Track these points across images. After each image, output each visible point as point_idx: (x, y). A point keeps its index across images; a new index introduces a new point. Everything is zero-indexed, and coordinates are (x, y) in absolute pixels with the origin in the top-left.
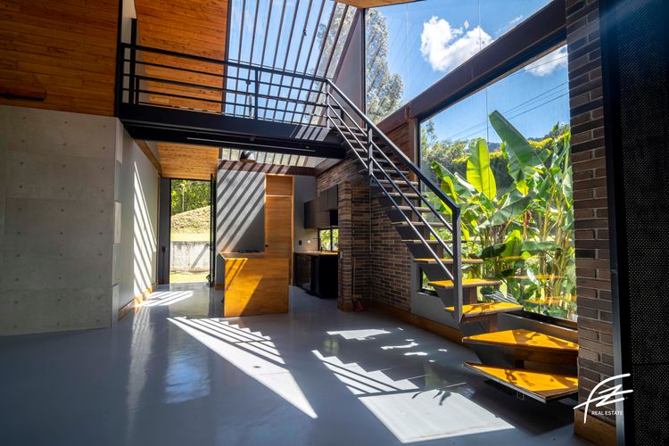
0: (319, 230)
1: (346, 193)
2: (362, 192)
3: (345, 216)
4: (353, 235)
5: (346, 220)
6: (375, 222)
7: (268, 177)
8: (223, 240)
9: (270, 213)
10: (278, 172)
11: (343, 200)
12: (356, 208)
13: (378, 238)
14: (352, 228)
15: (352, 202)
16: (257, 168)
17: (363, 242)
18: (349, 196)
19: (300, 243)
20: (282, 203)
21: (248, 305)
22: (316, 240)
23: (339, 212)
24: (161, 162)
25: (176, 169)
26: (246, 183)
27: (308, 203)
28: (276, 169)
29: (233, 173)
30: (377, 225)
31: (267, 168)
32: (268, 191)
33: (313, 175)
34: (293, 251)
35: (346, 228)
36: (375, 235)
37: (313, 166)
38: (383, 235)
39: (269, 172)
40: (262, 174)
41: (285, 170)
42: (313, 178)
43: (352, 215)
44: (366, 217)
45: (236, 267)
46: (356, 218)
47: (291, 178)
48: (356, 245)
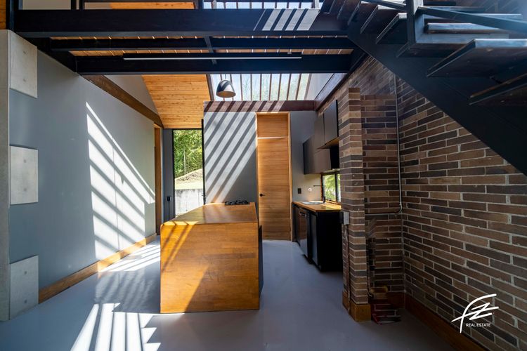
0: (322, 175)
1: (351, 109)
2: (381, 108)
3: (351, 150)
4: (366, 183)
5: (353, 157)
6: (408, 158)
7: (259, 116)
8: (213, 190)
9: (264, 158)
10: (271, 109)
11: (346, 123)
12: (371, 137)
13: (417, 188)
14: (365, 171)
15: (364, 126)
16: (246, 107)
17: (385, 194)
18: (357, 114)
19: (300, 191)
20: (277, 146)
21: (194, 295)
22: (320, 188)
23: (341, 144)
24: (160, 113)
25: (174, 119)
26: (235, 125)
27: (306, 142)
28: (268, 106)
29: (220, 114)
30: (416, 162)
31: (257, 106)
32: (259, 133)
33: (313, 110)
34: (291, 201)
35: (353, 171)
36: (409, 182)
37: (313, 99)
38: (430, 181)
39: (260, 110)
40: (253, 114)
41: (278, 106)
42: (312, 112)
43: (364, 148)
44: (389, 151)
45: (176, 236)
46: (370, 153)
47: (287, 115)
48: (372, 199)
